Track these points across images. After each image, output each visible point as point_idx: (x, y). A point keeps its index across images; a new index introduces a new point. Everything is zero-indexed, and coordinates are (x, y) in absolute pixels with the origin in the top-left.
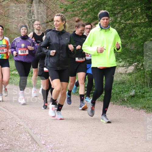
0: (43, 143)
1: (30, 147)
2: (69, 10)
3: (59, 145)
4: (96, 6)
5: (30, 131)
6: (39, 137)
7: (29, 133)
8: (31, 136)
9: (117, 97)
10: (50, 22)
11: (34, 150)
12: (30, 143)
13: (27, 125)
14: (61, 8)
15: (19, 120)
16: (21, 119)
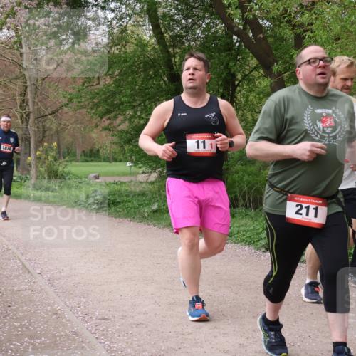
0: (39, 272)
1: (21, 278)
2: (75, 100)
3: (58, 274)
4: (109, 96)
5: (20, 256)
6: (32, 264)
7: (19, 259)
8: (23, 264)
9: (135, 213)
10: (50, 115)
11: (26, 281)
12: (21, 272)
13: (17, 249)
14: (64, 97)
15: (7, 242)
16: (9, 241)
